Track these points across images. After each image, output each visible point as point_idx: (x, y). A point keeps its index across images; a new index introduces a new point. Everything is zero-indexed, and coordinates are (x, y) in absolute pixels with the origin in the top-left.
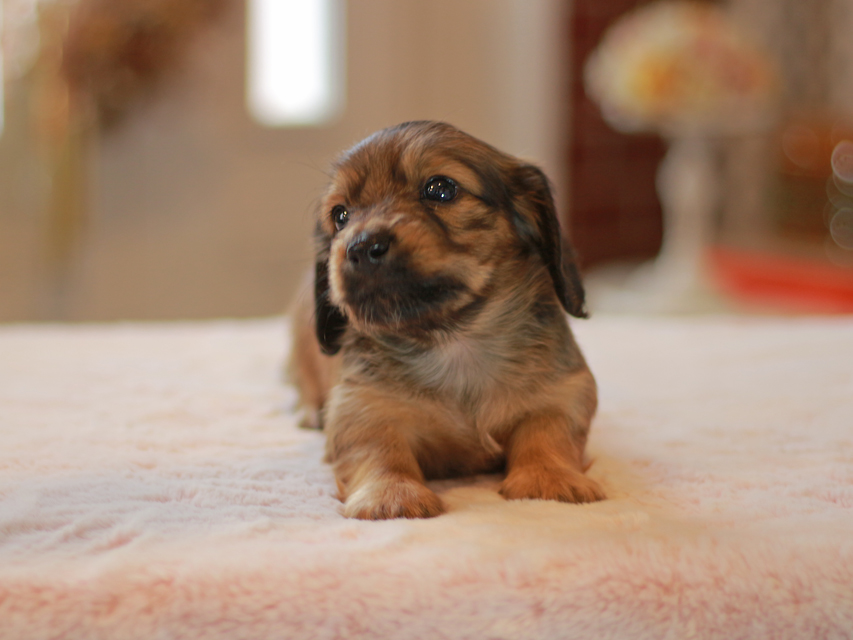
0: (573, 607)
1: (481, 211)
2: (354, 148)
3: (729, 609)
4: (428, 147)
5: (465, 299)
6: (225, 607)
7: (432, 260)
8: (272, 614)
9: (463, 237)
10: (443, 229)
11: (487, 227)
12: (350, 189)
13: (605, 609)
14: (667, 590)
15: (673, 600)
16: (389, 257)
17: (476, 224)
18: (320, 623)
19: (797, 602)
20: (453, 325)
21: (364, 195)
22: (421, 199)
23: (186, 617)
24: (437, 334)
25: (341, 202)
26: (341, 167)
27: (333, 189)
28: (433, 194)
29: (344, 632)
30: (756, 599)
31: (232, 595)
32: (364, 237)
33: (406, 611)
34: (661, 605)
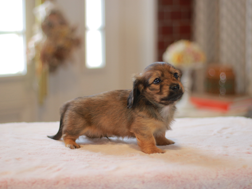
0: (150, 182)
6: (80, 183)
13: (156, 182)
14: (169, 178)
19: (195, 180)
21: (165, 76)
23: (72, 185)
34: (168, 181)
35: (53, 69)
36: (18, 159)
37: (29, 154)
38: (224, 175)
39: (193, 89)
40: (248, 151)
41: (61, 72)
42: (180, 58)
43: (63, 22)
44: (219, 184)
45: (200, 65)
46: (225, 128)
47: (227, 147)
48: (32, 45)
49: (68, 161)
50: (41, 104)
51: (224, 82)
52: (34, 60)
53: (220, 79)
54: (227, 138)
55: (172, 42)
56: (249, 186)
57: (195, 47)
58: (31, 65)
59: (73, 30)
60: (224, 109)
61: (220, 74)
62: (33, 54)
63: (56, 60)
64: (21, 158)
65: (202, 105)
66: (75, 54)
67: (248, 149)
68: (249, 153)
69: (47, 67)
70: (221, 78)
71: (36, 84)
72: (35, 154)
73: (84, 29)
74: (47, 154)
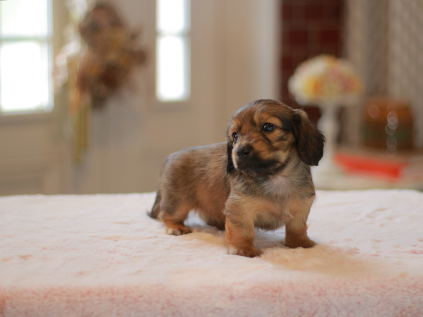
0: (243, 297)
1: (283, 133)
2: (239, 111)
3: (297, 298)
4: (263, 112)
5: (279, 165)
6: (125, 297)
7: (267, 155)
8: (141, 299)
9: (276, 144)
10: (269, 142)
11: (285, 140)
12: (238, 127)
13: (254, 298)
14: (276, 291)
15: (277, 295)
16: (251, 154)
17: (281, 139)
18: (157, 302)
19: (320, 295)
20: (275, 173)
21: (242, 130)
22: (261, 132)
23: (112, 300)
24: (271, 176)
25: (235, 131)
26: (234, 119)
27: (232, 126)
28: (266, 128)
29: (166, 306)
30: (306, 294)
31: (128, 293)
32: (242, 147)
33: (187, 298)
34: (273, 296)
35: (98, 102)
36: (25, 257)
37: (44, 249)
38: (367, 289)
39: (340, 139)
40: (413, 248)
41: (113, 107)
42: (319, 85)
43: (117, 22)
44: (359, 303)
45: (353, 99)
46: (381, 210)
47: (379, 241)
48: (62, 61)
50: (78, 162)
51: (395, 128)
52: (65, 86)
53: (387, 123)
54: (382, 225)
55: (306, 57)
56: (410, 307)
57: (343, 68)
58: (60, 95)
59: (134, 36)
60: (393, 174)
61: (387, 114)
62: (63, 76)
63: (103, 87)
64: (30, 256)
65: (355, 167)
66: (138, 76)
67: (414, 246)
68: (415, 252)
69: (88, 99)
70: (389, 121)
71: (70, 128)
72: (53, 249)
73: (154, 34)
74: (74, 249)
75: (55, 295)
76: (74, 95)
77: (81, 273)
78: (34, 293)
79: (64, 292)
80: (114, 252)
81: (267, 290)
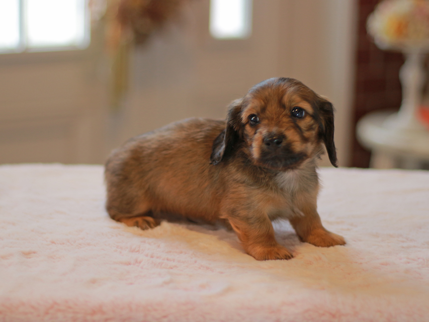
9: (307, 134)
12: (261, 108)
21: (267, 112)
35: (141, 39)
36: (27, 254)
37: (53, 242)
41: (159, 45)
49: (130, 264)
52: (103, 20)
58: (97, 29)
64: (34, 253)
69: (130, 35)
72: (63, 244)
74: (89, 244)
75: (59, 310)
76: (113, 31)
77: (94, 281)
78: (33, 307)
79: (70, 308)
80: (138, 251)
81: (323, 315)
